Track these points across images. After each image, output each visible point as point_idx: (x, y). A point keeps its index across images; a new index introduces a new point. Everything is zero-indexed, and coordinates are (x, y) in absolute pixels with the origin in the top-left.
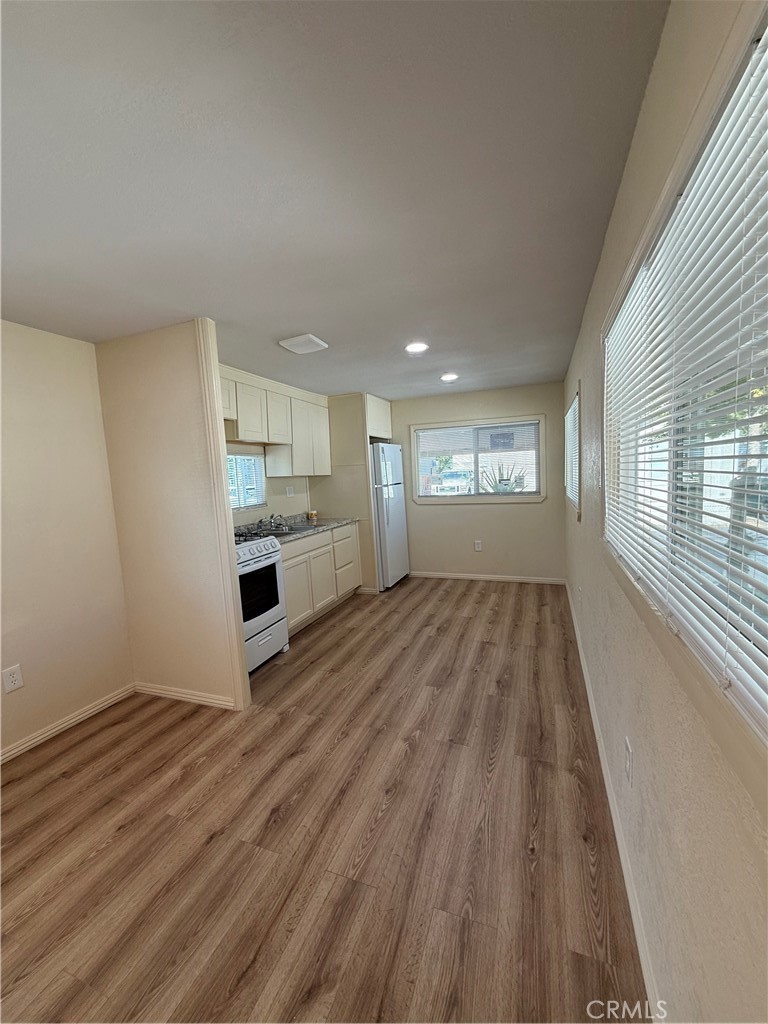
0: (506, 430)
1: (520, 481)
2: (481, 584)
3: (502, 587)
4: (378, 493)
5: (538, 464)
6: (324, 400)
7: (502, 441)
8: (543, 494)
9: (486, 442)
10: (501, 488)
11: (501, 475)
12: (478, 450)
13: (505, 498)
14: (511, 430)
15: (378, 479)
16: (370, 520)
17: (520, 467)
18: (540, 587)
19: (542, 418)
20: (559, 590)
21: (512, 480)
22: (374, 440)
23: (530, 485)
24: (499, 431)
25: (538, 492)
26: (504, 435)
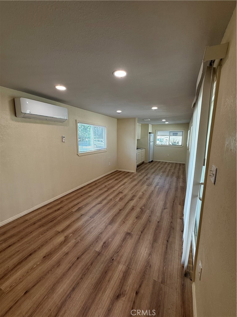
0: (176, 132)
1: (178, 143)
2: (168, 163)
3: (173, 163)
4: (150, 143)
5: (182, 139)
6: (140, 125)
7: (175, 134)
8: (183, 145)
9: (172, 134)
10: (174, 144)
11: (174, 141)
12: (170, 136)
13: (174, 146)
14: (177, 132)
15: (150, 141)
16: (147, 148)
17: (178, 140)
18: (180, 164)
19: (184, 130)
20: (184, 165)
21: (177, 142)
22: (150, 133)
23: (180, 144)
24: (175, 132)
25: (182, 145)
26: (176, 133)
